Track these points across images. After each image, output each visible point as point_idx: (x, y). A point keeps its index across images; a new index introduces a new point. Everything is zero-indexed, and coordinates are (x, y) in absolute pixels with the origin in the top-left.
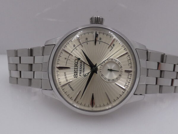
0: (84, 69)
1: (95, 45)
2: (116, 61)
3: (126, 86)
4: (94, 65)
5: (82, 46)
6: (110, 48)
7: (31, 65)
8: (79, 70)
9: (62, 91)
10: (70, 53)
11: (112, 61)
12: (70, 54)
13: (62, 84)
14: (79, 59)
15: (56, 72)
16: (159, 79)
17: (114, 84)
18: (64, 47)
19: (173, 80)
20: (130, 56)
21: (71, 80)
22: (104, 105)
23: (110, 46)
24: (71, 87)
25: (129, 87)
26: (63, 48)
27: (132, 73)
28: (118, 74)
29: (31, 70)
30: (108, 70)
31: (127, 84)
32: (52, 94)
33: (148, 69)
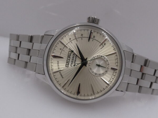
0: (75, 61)
1: (89, 41)
2: (105, 58)
3: (110, 82)
4: (85, 58)
5: (77, 41)
6: (101, 46)
7: (29, 50)
8: (71, 61)
9: (53, 77)
10: (65, 44)
11: (100, 58)
12: (65, 46)
13: (54, 71)
14: (72, 51)
15: (50, 60)
16: (140, 80)
17: (99, 78)
18: (61, 39)
19: (152, 83)
20: (118, 56)
21: (62, 68)
22: (88, 96)
23: (102, 44)
24: (61, 75)
25: (112, 83)
26: (60, 39)
27: (117, 71)
28: (105, 70)
29: (29, 55)
30: (97, 65)
31: (111, 80)
32: (44, 78)
33: (131, 70)
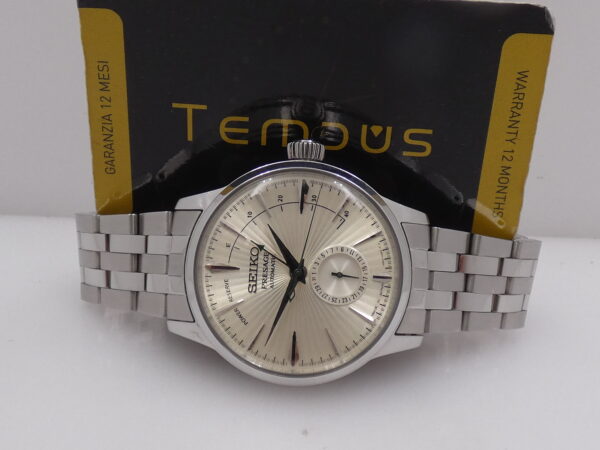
0: (273, 272)
1: (301, 212)
2: (352, 252)
3: (376, 315)
4: (299, 261)
5: (270, 216)
6: (338, 222)
7: (138, 257)
8: (260, 273)
9: (219, 325)
10: (239, 231)
11: (342, 254)
12: (239, 235)
13: (219, 307)
14: (261, 247)
15: (204, 279)
16: (462, 296)
17: (346, 309)
18: (225, 218)
19: (496, 298)
20: (387, 241)
21: (240, 297)
22: (322, 361)
23: (338, 215)
24: (240, 317)
25: (382, 318)
26: (221, 219)
27: (392, 283)
28: (356, 284)
29: (138, 270)
30: (333, 274)
31: (379, 310)
32: (194, 332)
33: (431, 272)
